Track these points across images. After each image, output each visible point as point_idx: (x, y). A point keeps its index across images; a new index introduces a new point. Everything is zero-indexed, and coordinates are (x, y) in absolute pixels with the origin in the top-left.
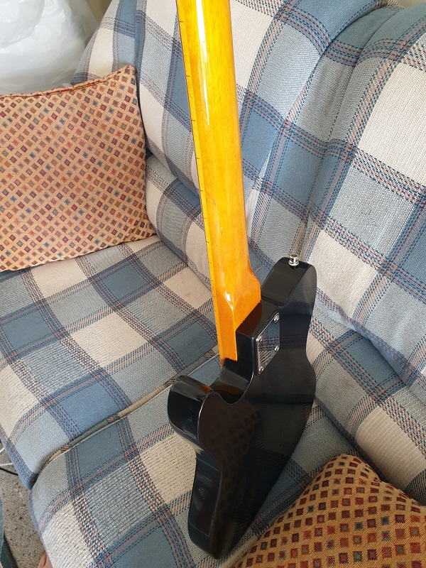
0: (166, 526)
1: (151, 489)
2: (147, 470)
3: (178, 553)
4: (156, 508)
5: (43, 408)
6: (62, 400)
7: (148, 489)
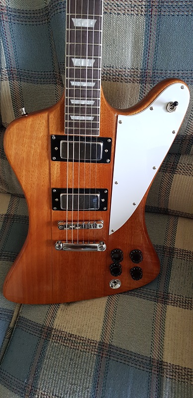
0: (112, 355)
1: (81, 341)
3: (134, 362)
4: (96, 350)
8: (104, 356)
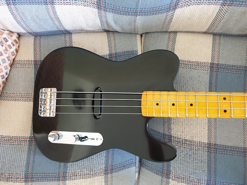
0: (217, 150)
1: (195, 144)
2: (184, 139)
3: (233, 152)
4: (206, 148)
5: (109, 175)
6: (112, 162)
7: (194, 145)
8: (212, 151)
